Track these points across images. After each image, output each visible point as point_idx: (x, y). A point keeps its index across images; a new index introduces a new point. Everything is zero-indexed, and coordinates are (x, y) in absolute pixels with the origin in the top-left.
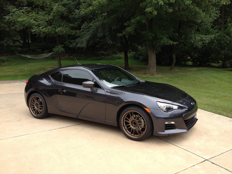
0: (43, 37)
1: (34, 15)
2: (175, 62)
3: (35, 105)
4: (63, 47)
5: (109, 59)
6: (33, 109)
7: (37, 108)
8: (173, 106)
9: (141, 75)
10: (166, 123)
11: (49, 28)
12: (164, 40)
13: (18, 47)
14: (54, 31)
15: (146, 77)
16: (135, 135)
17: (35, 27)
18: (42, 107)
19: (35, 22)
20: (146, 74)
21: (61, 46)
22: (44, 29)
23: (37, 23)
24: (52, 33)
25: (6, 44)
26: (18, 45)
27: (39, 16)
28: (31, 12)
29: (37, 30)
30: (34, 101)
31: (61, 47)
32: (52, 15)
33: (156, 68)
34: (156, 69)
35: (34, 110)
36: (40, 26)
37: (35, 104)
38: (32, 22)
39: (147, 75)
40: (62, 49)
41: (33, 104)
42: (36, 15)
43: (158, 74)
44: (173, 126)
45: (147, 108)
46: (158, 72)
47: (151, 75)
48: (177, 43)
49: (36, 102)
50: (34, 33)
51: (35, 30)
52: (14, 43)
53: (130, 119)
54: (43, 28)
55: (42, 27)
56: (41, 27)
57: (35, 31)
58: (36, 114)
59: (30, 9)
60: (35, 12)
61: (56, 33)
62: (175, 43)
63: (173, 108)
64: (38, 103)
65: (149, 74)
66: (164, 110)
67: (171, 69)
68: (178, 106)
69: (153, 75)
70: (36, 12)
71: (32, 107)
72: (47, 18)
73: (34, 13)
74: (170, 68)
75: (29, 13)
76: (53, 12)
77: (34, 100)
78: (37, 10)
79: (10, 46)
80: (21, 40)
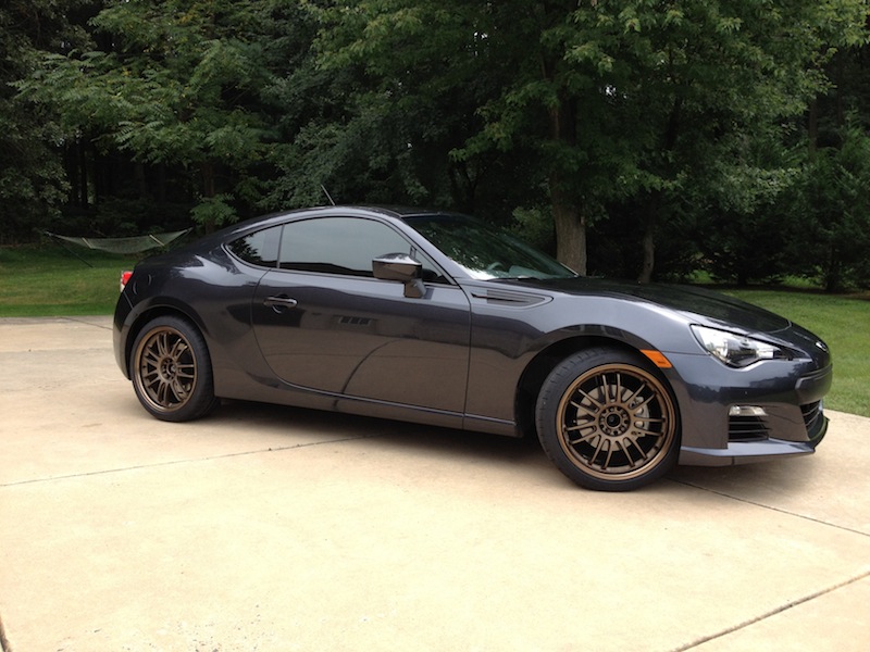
0: (156, 162)
1: (127, 80)
2: (652, 266)
3: (158, 365)
4: (231, 204)
6: (147, 383)
7: (169, 376)
8: (758, 344)
11: (180, 129)
14: (198, 142)
17: (127, 123)
18: (191, 371)
19: (130, 106)
21: (222, 199)
22: (162, 132)
23: (134, 109)
24: (193, 148)
25: (9, 190)
27: (146, 86)
28: (115, 71)
29: (137, 134)
30: (155, 349)
31: (225, 202)
32: (197, 85)
35: (155, 386)
36: (147, 120)
37: (160, 360)
38: (119, 105)
40: (228, 211)
41: (152, 362)
42: (135, 80)
44: (759, 427)
45: (654, 349)
49: (164, 353)
50: (125, 146)
51: (128, 136)
52: (38, 190)
54: (157, 128)
55: (157, 123)
56: (151, 124)
57: (128, 140)
58: (163, 402)
59: (109, 60)
60: (129, 69)
61: (207, 149)
63: (758, 351)
64: (175, 358)
66: (723, 358)
68: (774, 345)
70: (135, 70)
71: (145, 373)
72: (176, 93)
73: (126, 73)
75: (107, 71)
76: (198, 70)
77: (155, 344)
78: (136, 63)
79: (24, 201)
80: (66, 179)
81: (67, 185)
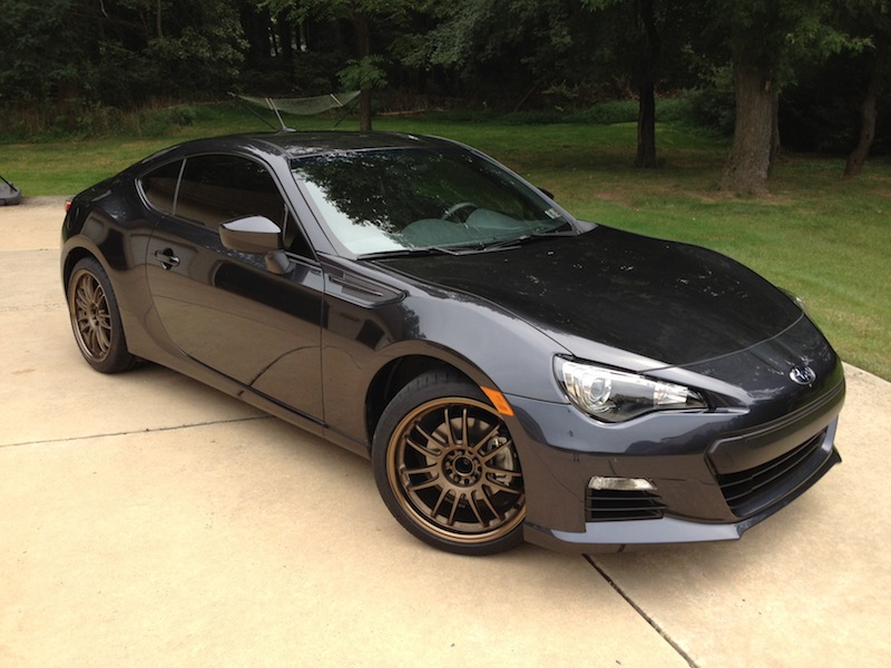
2: (872, 136)
4: (380, 66)
5: (585, 122)
8: (659, 386)
9: (692, 195)
10: (598, 483)
12: (805, 31)
13: (231, 66)
15: (711, 201)
16: (457, 525)
20: (719, 189)
21: (371, 60)
25: (186, 51)
26: (230, 56)
31: (374, 64)
33: (766, 163)
34: (769, 171)
39: (720, 193)
40: (376, 74)
43: (773, 191)
45: (497, 389)
46: (774, 181)
47: (739, 196)
48: (870, 44)
52: (214, 49)
53: (434, 434)
62: (858, 44)
63: (656, 396)
65: (730, 188)
66: (594, 408)
67: (847, 172)
68: (691, 388)
69: (751, 194)
74: (842, 164)
79: (202, 61)
80: (243, 37)
81: (245, 44)
